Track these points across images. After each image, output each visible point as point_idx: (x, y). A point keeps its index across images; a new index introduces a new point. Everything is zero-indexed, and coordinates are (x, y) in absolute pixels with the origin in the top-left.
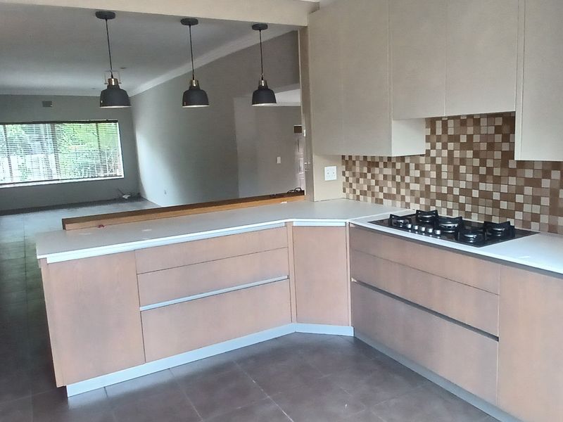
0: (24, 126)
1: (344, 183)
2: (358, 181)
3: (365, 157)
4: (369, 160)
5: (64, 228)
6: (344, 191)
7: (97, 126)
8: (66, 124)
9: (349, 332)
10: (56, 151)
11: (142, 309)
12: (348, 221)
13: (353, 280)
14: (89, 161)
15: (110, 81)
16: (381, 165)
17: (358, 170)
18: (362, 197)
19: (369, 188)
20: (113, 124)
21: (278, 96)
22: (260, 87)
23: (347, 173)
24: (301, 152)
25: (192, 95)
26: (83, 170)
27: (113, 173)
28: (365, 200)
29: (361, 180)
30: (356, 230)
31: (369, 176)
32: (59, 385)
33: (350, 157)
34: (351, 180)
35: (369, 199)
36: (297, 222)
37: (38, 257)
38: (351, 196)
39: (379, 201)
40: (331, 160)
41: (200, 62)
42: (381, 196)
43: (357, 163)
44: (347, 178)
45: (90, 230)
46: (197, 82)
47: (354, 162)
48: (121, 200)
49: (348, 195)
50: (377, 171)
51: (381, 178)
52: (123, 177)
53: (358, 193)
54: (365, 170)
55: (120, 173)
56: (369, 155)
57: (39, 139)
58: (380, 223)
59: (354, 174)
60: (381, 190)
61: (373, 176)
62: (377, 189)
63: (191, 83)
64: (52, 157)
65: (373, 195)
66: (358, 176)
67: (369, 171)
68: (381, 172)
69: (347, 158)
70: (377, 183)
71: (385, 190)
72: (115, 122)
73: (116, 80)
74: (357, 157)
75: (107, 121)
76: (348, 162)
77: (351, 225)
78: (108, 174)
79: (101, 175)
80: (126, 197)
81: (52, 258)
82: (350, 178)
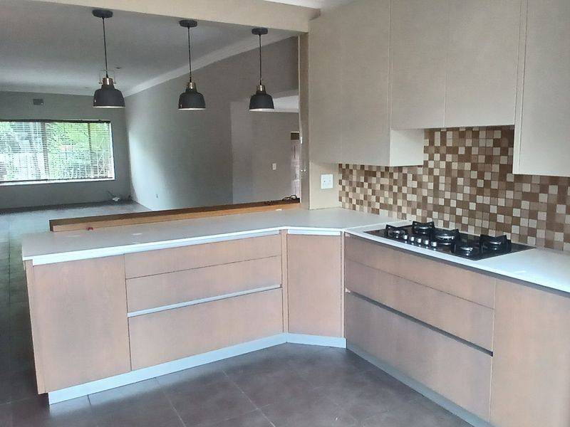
0: (13, 123)
1: (340, 192)
2: (354, 190)
3: (362, 167)
4: (366, 169)
5: (52, 229)
6: (340, 200)
7: (89, 126)
8: (57, 123)
9: (341, 343)
10: (45, 151)
11: (129, 315)
12: (343, 230)
13: (346, 290)
14: (80, 162)
15: (104, 80)
16: (379, 174)
17: (354, 179)
18: (358, 207)
19: (365, 197)
20: (105, 124)
21: (276, 102)
22: (258, 92)
23: (344, 182)
24: (297, 160)
25: (189, 97)
26: (72, 171)
27: (104, 175)
28: (362, 210)
29: (358, 189)
30: (351, 240)
31: (366, 185)
32: (40, 391)
33: (347, 166)
34: (347, 189)
35: (366, 208)
36: (292, 230)
37: (24, 259)
38: (347, 205)
39: (376, 212)
40: (328, 167)
41: (198, 64)
42: (377, 206)
43: (354, 172)
44: (344, 188)
45: (78, 232)
46: (194, 85)
47: (351, 171)
48: (109, 202)
49: (344, 204)
50: (374, 180)
51: (378, 187)
52: (114, 179)
53: (354, 202)
54: (362, 179)
55: (111, 174)
56: (366, 164)
57: (29, 138)
58: (376, 233)
59: (351, 183)
60: (378, 200)
61: (370, 186)
62: (374, 199)
63: (188, 85)
64: (40, 156)
65: (369, 204)
66: (354, 185)
67: (366, 181)
68: (378, 182)
69: (344, 167)
70: (374, 193)
71: (382, 200)
72: (108, 122)
73: (111, 80)
74: (355, 166)
75: (100, 122)
76: (345, 171)
77: (347, 235)
78: (98, 175)
79: (91, 177)
80: (116, 199)
81: (38, 260)
82: (346, 187)
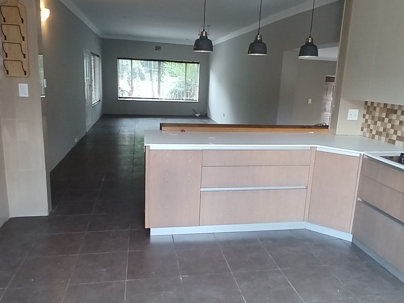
0: (142, 61)
1: (363, 123)
2: (375, 123)
3: (386, 105)
4: (389, 107)
5: (161, 129)
6: (362, 130)
7: (186, 65)
8: (167, 63)
9: (349, 238)
10: (159, 80)
11: (202, 189)
12: (362, 153)
13: (359, 199)
14: (178, 88)
15: (202, 33)
16: (399, 113)
17: (377, 114)
18: (377, 137)
19: (385, 130)
20: (196, 64)
21: (321, 52)
22: (307, 43)
23: (367, 116)
25: (256, 46)
26: (173, 94)
27: (192, 98)
28: (379, 139)
29: (379, 123)
30: (368, 162)
31: (386, 120)
32: (146, 227)
33: (372, 103)
34: (369, 122)
35: (383, 139)
36: (320, 148)
37: (145, 145)
38: (368, 135)
39: (393, 142)
40: (355, 104)
41: (264, 22)
42: (394, 137)
43: (378, 109)
44: (366, 121)
45: (176, 133)
46: (261, 37)
47: (375, 108)
48: (193, 117)
49: (364, 133)
50: (394, 117)
51: (397, 123)
52: (197, 101)
53: (374, 132)
54: (384, 115)
55: (196, 98)
56: (389, 102)
57: (150, 71)
58: (391, 158)
59: (373, 118)
60: (395, 133)
61: (390, 121)
62: (392, 131)
63: (257, 37)
64: (156, 83)
65: (387, 136)
66: (376, 119)
67: (387, 116)
68: (397, 118)
69: (369, 104)
70: (393, 127)
71: (399, 133)
72: (198, 63)
73: (206, 33)
74: (379, 104)
75: (193, 63)
76: (369, 107)
77: (365, 157)
78: (188, 98)
79: (184, 99)
80: (197, 115)
81: (153, 147)
82: (369, 120)
